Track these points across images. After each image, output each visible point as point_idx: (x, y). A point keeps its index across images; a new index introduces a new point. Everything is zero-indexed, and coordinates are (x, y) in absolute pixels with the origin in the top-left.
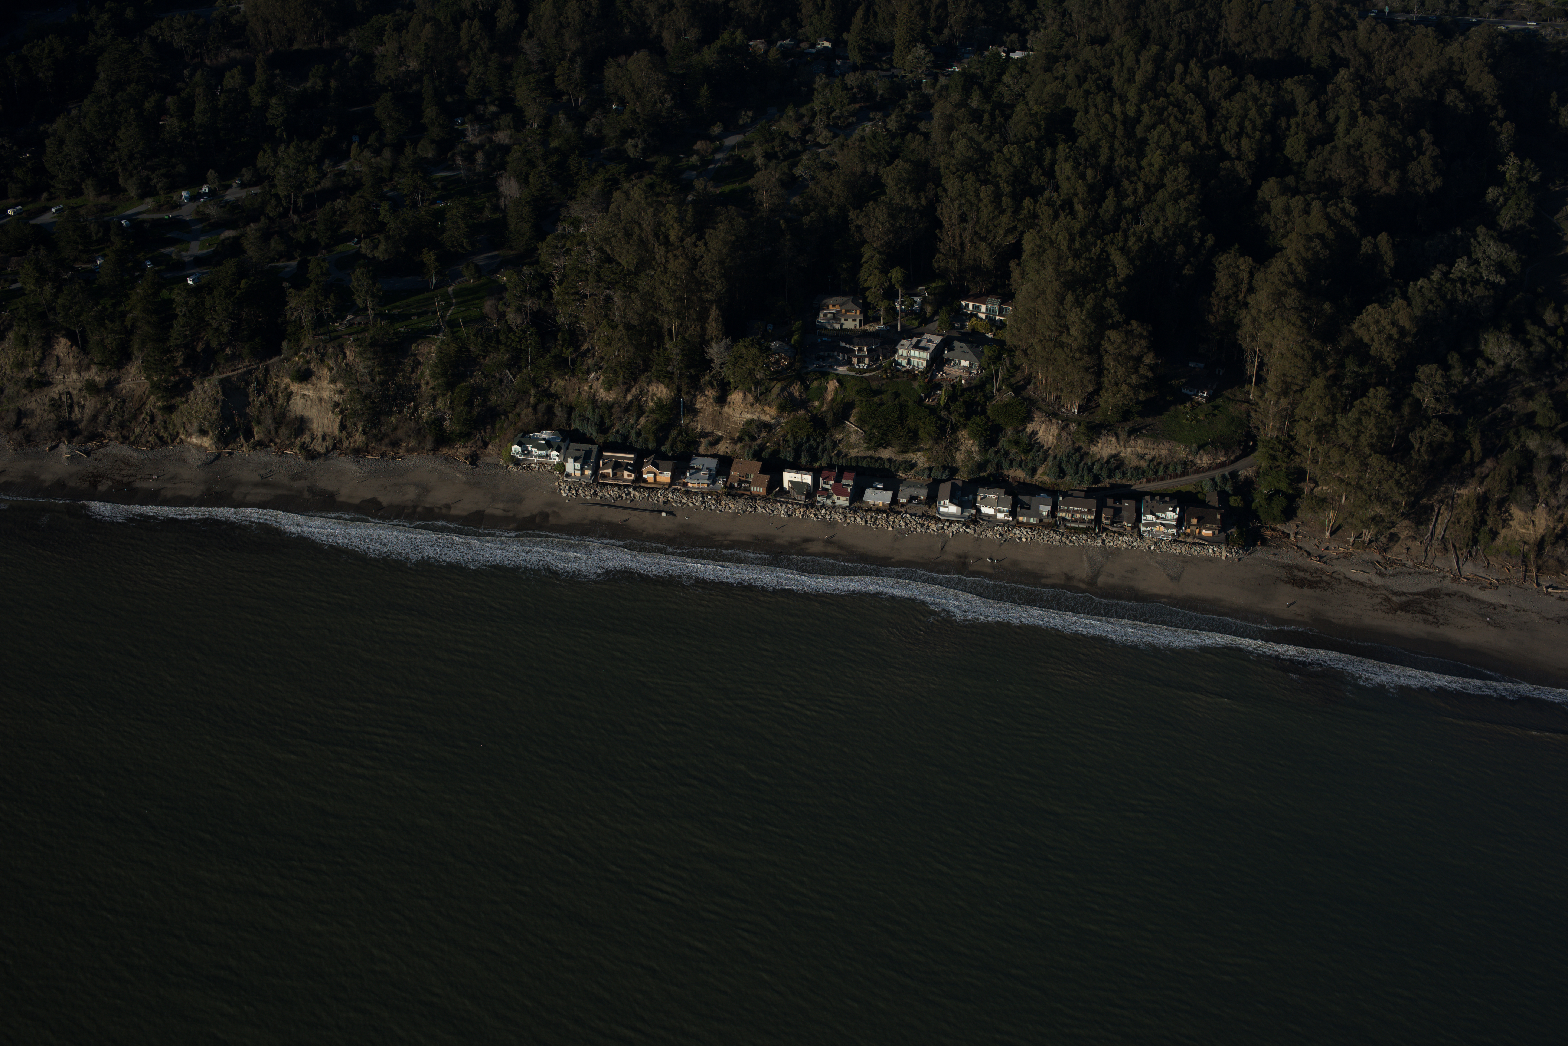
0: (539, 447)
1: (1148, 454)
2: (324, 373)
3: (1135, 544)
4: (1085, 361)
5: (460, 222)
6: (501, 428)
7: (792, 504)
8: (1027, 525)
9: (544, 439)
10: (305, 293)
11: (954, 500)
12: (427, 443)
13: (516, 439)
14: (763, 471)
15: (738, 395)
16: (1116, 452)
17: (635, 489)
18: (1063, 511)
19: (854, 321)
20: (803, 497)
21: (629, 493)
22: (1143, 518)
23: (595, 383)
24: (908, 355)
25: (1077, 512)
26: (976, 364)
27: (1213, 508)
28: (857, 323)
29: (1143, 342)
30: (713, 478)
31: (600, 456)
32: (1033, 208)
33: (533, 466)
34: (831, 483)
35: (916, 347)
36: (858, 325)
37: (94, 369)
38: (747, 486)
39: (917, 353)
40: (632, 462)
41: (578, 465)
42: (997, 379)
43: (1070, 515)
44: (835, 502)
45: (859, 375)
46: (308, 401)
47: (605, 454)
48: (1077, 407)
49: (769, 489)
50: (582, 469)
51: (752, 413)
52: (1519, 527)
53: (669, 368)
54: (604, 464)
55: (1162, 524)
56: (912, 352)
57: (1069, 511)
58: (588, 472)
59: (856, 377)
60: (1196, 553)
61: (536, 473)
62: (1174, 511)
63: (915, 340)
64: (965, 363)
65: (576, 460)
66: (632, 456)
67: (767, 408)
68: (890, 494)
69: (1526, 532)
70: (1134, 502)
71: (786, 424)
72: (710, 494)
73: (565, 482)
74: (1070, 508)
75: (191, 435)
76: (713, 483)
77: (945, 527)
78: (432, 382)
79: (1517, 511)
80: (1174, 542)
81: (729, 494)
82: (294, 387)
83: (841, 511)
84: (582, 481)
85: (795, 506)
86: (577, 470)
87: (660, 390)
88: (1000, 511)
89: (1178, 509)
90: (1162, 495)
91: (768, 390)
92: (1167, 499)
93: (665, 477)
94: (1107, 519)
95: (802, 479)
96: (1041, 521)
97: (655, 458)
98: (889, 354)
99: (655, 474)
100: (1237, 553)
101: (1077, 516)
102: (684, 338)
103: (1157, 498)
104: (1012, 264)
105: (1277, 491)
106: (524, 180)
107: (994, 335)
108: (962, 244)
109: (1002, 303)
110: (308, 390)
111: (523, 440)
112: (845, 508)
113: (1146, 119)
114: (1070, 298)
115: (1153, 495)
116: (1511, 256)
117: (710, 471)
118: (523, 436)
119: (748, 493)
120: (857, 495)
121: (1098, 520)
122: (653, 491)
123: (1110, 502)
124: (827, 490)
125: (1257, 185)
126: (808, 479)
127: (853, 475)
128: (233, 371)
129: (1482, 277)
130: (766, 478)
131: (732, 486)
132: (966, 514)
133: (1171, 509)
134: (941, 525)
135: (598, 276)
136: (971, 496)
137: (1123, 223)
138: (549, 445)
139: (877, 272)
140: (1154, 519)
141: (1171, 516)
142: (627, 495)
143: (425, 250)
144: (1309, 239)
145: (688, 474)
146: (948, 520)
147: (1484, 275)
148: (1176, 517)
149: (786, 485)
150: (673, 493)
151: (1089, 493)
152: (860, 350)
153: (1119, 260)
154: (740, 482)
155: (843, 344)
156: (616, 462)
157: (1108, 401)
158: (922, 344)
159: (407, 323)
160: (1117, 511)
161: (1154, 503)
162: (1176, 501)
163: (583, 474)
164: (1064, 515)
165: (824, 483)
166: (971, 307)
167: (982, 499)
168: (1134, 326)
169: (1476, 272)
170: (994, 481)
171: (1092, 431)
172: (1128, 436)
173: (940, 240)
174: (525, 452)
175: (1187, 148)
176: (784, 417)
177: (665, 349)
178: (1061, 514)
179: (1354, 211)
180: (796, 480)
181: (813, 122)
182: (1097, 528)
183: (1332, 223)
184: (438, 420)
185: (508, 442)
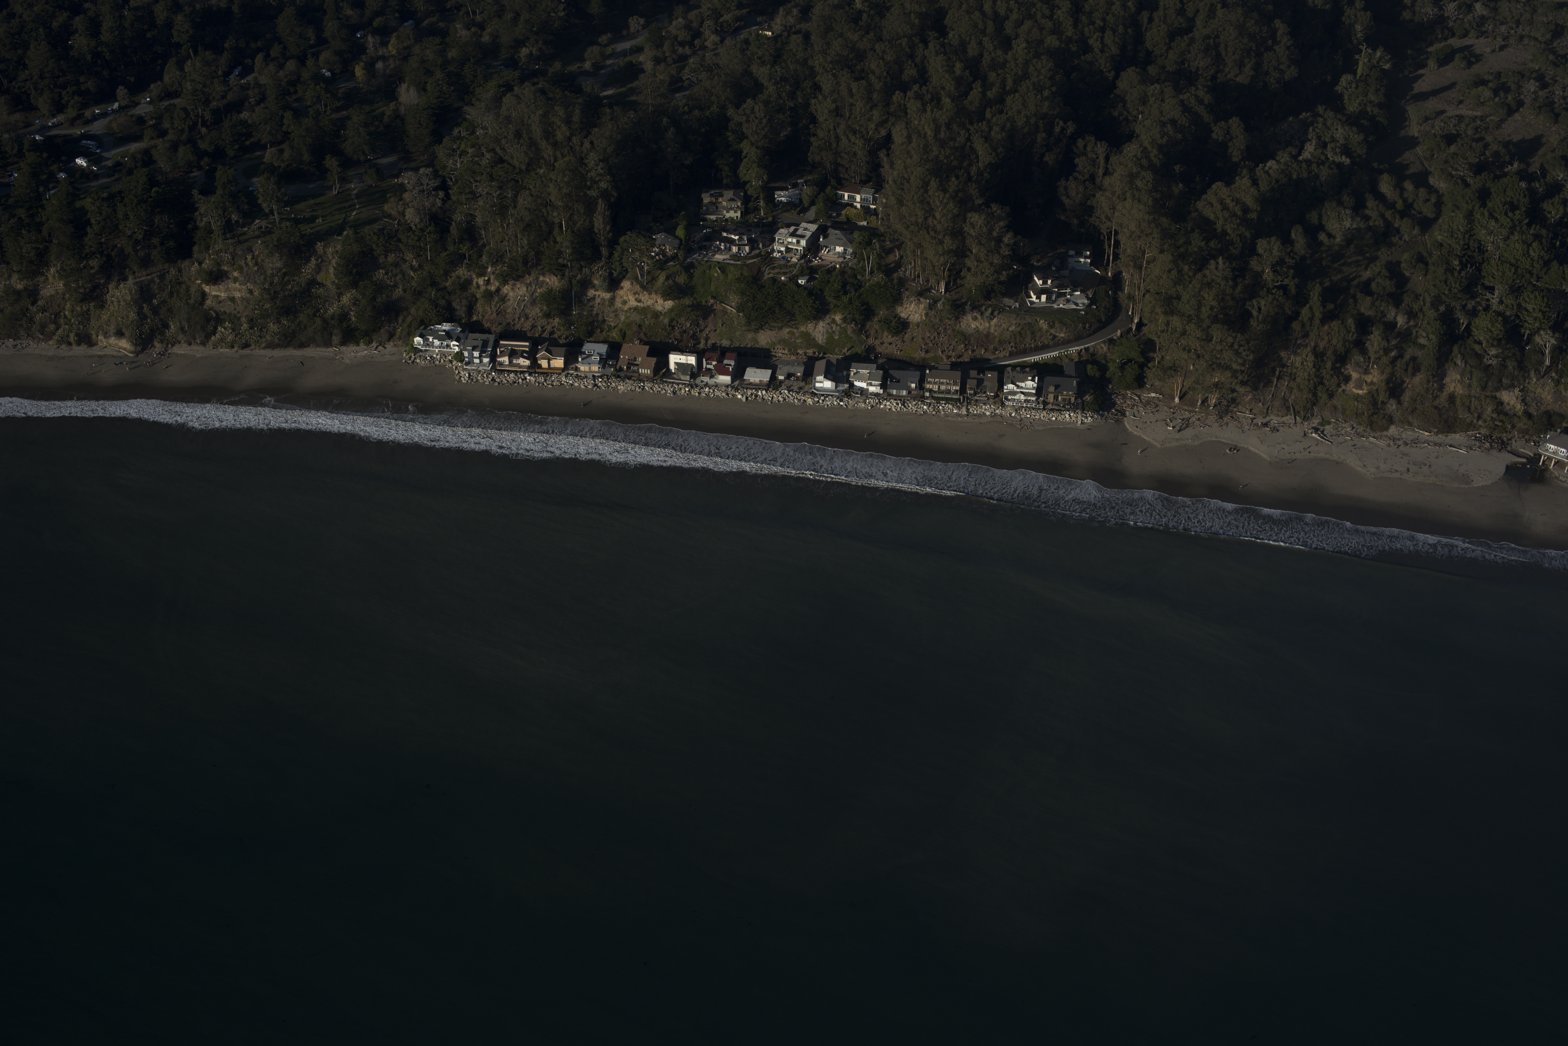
0: (440, 338)
1: (1011, 329)
2: (236, 274)
3: (997, 411)
4: (949, 243)
5: (361, 129)
6: (404, 321)
7: (678, 384)
8: (897, 398)
9: (444, 331)
10: (213, 199)
11: (829, 376)
12: (334, 337)
13: (418, 332)
14: (650, 354)
15: (626, 284)
16: (981, 328)
17: (530, 375)
18: (930, 383)
19: (735, 212)
20: (688, 378)
21: (526, 379)
22: (1005, 387)
23: (492, 277)
24: (786, 242)
25: (942, 383)
26: (850, 250)
27: (1070, 377)
28: (739, 214)
29: (1002, 224)
30: (603, 362)
31: (496, 345)
32: (902, 102)
33: (435, 356)
34: (714, 363)
35: (793, 235)
36: (739, 216)
37: (15, 277)
38: (636, 368)
39: (794, 241)
40: (527, 349)
41: (476, 354)
42: (868, 263)
43: (937, 387)
44: (717, 381)
45: (739, 263)
46: (220, 302)
47: (502, 342)
48: (943, 287)
49: (656, 371)
50: (480, 357)
51: (640, 301)
52: (1354, 388)
53: (560, 261)
54: (501, 352)
55: (1022, 393)
56: (790, 240)
57: (935, 383)
58: (486, 360)
59: (737, 265)
60: (1054, 419)
61: (437, 362)
62: (1033, 380)
63: (792, 229)
64: (839, 249)
65: (474, 349)
66: (528, 344)
67: (653, 296)
68: (769, 372)
69: (1360, 392)
70: (996, 373)
71: (671, 310)
72: (601, 377)
73: (464, 370)
74: (936, 380)
75: (110, 336)
76: (604, 367)
77: (821, 401)
78: (336, 281)
79: (1351, 373)
80: (1033, 409)
81: (619, 377)
82: (207, 289)
83: (724, 389)
84: (481, 368)
85: (680, 386)
86: (476, 358)
87: (552, 281)
88: (871, 385)
89: (1037, 378)
90: (1023, 366)
91: (654, 279)
92: (1028, 369)
93: (559, 363)
94: (971, 389)
95: (687, 360)
96: (909, 393)
97: (548, 345)
98: (768, 243)
99: (549, 360)
100: (1092, 417)
101: (943, 388)
102: (573, 232)
103: (1018, 369)
104: (882, 154)
105: (1130, 361)
106: (422, 88)
107: (868, 223)
108: (837, 138)
109: (876, 193)
110: (219, 290)
111: (424, 332)
112: (727, 386)
113: (1014, 16)
114: (933, 184)
115: (1014, 367)
116: (1356, 138)
117: (600, 355)
118: (424, 329)
119: (637, 375)
120: (738, 374)
121: (963, 391)
122: (547, 376)
123: (973, 373)
124: (710, 369)
125: (1117, 77)
126: (692, 360)
127: (735, 355)
128: (147, 275)
129: (1327, 158)
130: (653, 361)
131: (621, 369)
132: (841, 388)
133: (1030, 378)
134: (816, 399)
135: (491, 176)
136: (845, 373)
137: (988, 115)
138: (449, 335)
139: (755, 165)
140: (1015, 388)
141: (1030, 384)
142: (523, 380)
143: (328, 157)
144: (1163, 124)
145: (580, 359)
146: (823, 395)
147: (1329, 156)
148: (1035, 385)
149: (672, 367)
150: (566, 377)
151: (954, 366)
152: (740, 239)
153: (981, 149)
154: (630, 365)
155: (725, 234)
156: (512, 349)
157: (972, 282)
158: (799, 232)
159: (312, 225)
160: (980, 382)
161: (1015, 373)
162: (1035, 371)
163: (481, 361)
164: (931, 386)
165: (707, 364)
166: (846, 198)
167: (854, 374)
168: (994, 209)
169: (1323, 153)
170: (866, 357)
171: (958, 308)
172: (992, 313)
173: (814, 135)
174: (427, 343)
175: (1052, 41)
176: (669, 304)
177: (556, 242)
178: (928, 386)
179: (1207, 99)
180: (681, 361)
181: (701, 27)
182: (963, 398)
183: (1186, 109)
184: (343, 317)
185: (410, 335)
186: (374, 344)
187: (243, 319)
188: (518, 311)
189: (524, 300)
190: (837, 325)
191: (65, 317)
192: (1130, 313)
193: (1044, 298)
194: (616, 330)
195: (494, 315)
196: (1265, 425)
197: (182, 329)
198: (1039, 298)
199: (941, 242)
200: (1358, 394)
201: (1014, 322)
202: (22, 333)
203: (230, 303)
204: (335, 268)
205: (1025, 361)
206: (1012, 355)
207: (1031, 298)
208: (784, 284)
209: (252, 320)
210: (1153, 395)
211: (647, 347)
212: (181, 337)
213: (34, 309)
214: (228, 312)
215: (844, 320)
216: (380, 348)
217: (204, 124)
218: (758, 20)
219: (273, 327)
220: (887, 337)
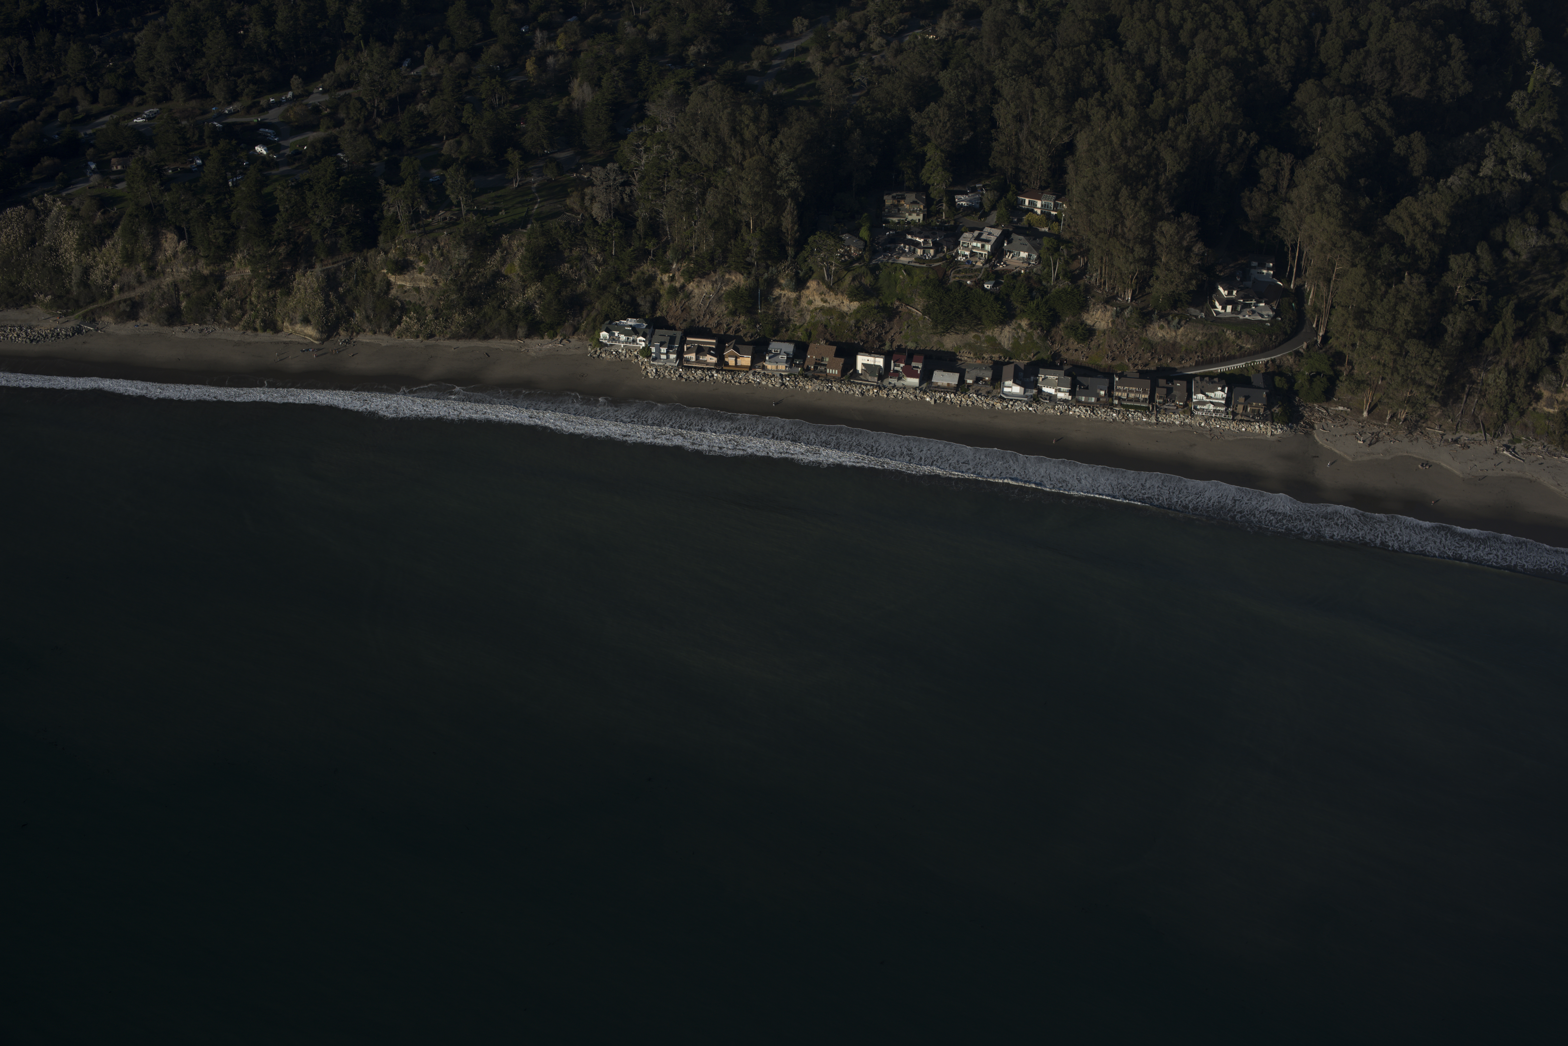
0: (626, 333)
1: (1197, 339)
2: (421, 264)
3: (1187, 421)
4: (1140, 251)
5: (541, 123)
6: (588, 315)
7: (866, 385)
8: (1086, 404)
9: (631, 326)
10: (402, 190)
11: (1017, 381)
12: (519, 330)
13: (604, 326)
14: (837, 354)
15: (812, 284)
16: (1168, 337)
17: (717, 372)
18: (1119, 390)
19: (918, 215)
20: (876, 379)
21: (713, 376)
22: (1194, 397)
23: (677, 273)
24: (970, 247)
25: (1132, 391)
26: (1035, 256)
27: (1259, 388)
28: (921, 217)
29: (1192, 233)
30: (790, 361)
31: (683, 342)
32: (1085, 109)
33: (620, 351)
34: (902, 365)
35: (978, 239)
36: (921, 219)
37: (202, 262)
38: (823, 368)
39: (979, 245)
40: (714, 347)
41: (664, 350)
42: (1055, 269)
43: (1126, 394)
44: (905, 383)
45: (925, 265)
46: (406, 292)
47: (688, 339)
48: (1130, 295)
49: (844, 372)
50: (667, 353)
51: (826, 301)
52: (1545, 406)
53: (748, 259)
54: (688, 349)
55: (1212, 403)
56: (974, 244)
57: (1125, 391)
58: (673, 356)
59: (923, 267)
60: (1244, 429)
61: (623, 357)
62: (1223, 390)
63: (976, 233)
64: (1024, 255)
65: (662, 344)
66: (714, 341)
67: (840, 296)
68: (957, 375)
69: (1551, 411)
70: (1185, 383)
71: (857, 311)
72: (788, 376)
73: (651, 365)
74: (1125, 388)
75: (296, 323)
76: (791, 367)
77: (1009, 406)
78: (521, 274)
79: (1543, 391)
80: (1223, 419)
81: (806, 376)
82: (392, 278)
83: (912, 391)
84: (668, 364)
85: (868, 387)
86: (663, 354)
87: (738, 279)
88: (1060, 391)
89: (1226, 388)
90: (1211, 377)
91: (840, 280)
92: (1216, 380)
93: (746, 361)
94: (1160, 397)
95: (875, 362)
96: (1098, 400)
97: (735, 343)
98: (952, 247)
99: (736, 358)
100: (1281, 429)
101: (1132, 395)
102: (760, 230)
103: (1207, 379)
104: (1068, 161)
105: (1319, 373)
106: (597, 84)
107: (1049, 229)
108: (1019, 144)
109: (1056, 199)
110: (405, 280)
111: (610, 327)
112: (915, 389)
113: (1189, 25)
114: (1124, 192)
115: (1202, 376)
116: (1535, 156)
117: (788, 354)
118: (610, 323)
119: (824, 375)
120: (926, 377)
121: (1152, 399)
122: (735, 373)
123: (1162, 382)
124: (897, 371)
125: (1295, 89)
126: (880, 361)
127: (922, 357)
128: (333, 263)
129: (1508, 175)
130: (841, 361)
131: (808, 369)
132: (1029, 393)
133: (1220, 388)
134: (1005, 404)
135: (679, 173)
136: (1032, 378)
137: (1171, 124)
138: (635, 331)
139: (940, 168)
140: (1205, 399)
141: (1220, 395)
142: (710, 377)
143: (510, 150)
144: (1348, 137)
145: (767, 358)
146: (1011, 400)
147: (1510, 173)
148: (1225, 396)
149: (859, 368)
150: (754, 375)
151: (1143, 374)
152: (925, 242)
153: (1169, 157)
154: (817, 365)
155: (909, 237)
156: (699, 346)
157: (1159, 290)
158: (984, 236)
159: (495, 218)
160: (1169, 391)
161: (1204, 383)
162: (1224, 382)
163: (668, 357)
164: (1120, 394)
165: (895, 366)
166: (1027, 203)
167: (1043, 379)
168: (1185, 218)
169: (1503, 170)
170: (1053, 363)
171: (1146, 317)
172: (1179, 323)
173: (996, 140)
174: (612, 338)
175: (1229, 52)
176: (855, 305)
177: (743, 240)
178: (1117, 394)
179: (1389, 112)
180: (869, 363)
181: (866, 29)
182: (1151, 406)
183: (1369, 122)
184: (528, 309)
185: (596, 329)
186: (559, 338)
187: (428, 310)
188: (703, 308)
189: (709, 298)
190: (1023, 330)
191: (251, 303)
192: (1314, 326)
193: (1229, 308)
194: (802, 329)
195: (679, 311)
196: (1456, 441)
197: (368, 317)
198: (1224, 308)
199: (1132, 251)
200: (1549, 413)
201: (1201, 332)
202: (208, 317)
203: (415, 293)
204: (521, 261)
205: (1212, 371)
206: (1198, 365)
207: (1216, 308)
208: (970, 288)
209: (437, 310)
210: (1341, 408)
211: (835, 348)
212: (366, 325)
213: (220, 294)
214: (413, 301)
215: (1031, 325)
216: (565, 341)
217: (379, 114)
218: (921, 24)
219: (458, 318)
220: (1073, 344)
